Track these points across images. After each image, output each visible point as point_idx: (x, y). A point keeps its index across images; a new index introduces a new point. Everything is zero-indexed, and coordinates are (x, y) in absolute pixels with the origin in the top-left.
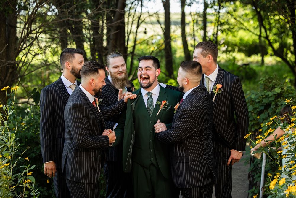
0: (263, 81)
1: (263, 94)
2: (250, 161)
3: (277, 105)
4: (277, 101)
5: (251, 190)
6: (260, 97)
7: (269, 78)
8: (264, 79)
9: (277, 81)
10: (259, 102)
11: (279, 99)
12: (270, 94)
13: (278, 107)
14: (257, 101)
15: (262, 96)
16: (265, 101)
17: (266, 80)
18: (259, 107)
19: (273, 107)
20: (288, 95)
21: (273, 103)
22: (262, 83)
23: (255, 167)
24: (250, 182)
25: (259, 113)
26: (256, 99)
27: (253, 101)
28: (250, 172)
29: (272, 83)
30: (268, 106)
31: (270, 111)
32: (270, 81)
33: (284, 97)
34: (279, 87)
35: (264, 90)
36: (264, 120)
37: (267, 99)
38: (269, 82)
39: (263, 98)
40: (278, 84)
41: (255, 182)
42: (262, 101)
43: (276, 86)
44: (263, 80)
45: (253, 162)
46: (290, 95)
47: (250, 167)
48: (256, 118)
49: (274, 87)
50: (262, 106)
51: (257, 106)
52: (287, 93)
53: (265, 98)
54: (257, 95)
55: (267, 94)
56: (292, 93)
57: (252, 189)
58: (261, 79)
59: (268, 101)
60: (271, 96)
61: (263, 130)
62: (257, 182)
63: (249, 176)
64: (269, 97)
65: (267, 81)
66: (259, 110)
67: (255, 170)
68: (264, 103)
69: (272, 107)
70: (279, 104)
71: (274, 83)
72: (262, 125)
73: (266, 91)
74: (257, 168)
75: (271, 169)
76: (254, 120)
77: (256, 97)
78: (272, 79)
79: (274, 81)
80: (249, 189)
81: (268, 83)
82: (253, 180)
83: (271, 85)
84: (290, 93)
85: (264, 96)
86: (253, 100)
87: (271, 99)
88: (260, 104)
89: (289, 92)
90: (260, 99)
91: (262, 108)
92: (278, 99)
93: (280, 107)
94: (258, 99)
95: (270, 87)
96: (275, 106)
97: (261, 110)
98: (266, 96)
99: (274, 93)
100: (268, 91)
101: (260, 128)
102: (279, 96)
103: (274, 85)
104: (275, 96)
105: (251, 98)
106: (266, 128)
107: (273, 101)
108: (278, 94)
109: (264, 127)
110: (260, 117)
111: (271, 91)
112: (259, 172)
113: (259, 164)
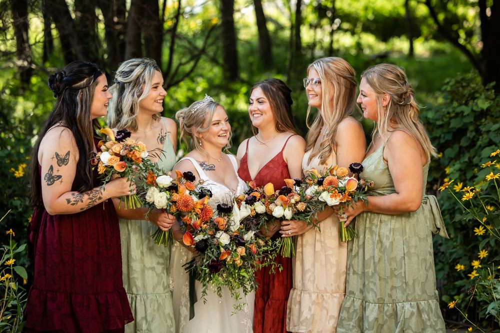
0: (451, 86)
1: (451, 110)
3: (478, 132)
4: (478, 123)
6: (444, 116)
8: (453, 82)
10: (441, 126)
11: (483, 120)
12: (466, 110)
13: (481, 135)
14: (439, 123)
15: (449, 113)
16: (455, 124)
17: (457, 82)
18: (442, 136)
19: (470, 134)
21: (471, 128)
22: (449, 88)
25: (441, 148)
26: (437, 120)
27: (429, 123)
29: (469, 88)
30: (461, 132)
31: (464, 142)
33: (492, 116)
34: (483, 96)
36: (451, 159)
37: (458, 119)
38: (463, 87)
39: (451, 118)
40: (480, 91)
42: (449, 123)
43: (477, 95)
49: (473, 97)
50: (449, 132)
51: (437, 133)
53: (454, 117)
55: (459, 110)
58: (447, 80)
59: (462, 124)
60: (468, 115)
64: (463, 117)
65: (458, 85)
66: (442, 141)
69: (468, 135)
70: (483, 129)
71: (473, 88)
72: (448, 171)
73: (456, 105)
75: (465, 255)
77: (437, 116)
79: (473, 85)
81: (461, 89)
83: (466, 92)
85: (453, 115)
86: (431, 121)
87: (466, 120)
88: (445, 131)
90: (446, 120)
91: (449, 137)
92: (480, 119)
93: (485, 136)
94: (441, 119)
95: (464, 96)
96: (474, 134)
97: (447, 142)
98: (457, 115)
99: (475, 108)
100: (460, 105)
101: (444, 175)
102: (483, 114)
103: (474, 93)
104: (477, 114)
105: (426, 117)
106: (457, 175)
107: (471, 123)
108: (482, 110)
109: (452, 173)
110: (443, 155)
111: (466, 104)
112: (440, 261)
113: (440, 245)
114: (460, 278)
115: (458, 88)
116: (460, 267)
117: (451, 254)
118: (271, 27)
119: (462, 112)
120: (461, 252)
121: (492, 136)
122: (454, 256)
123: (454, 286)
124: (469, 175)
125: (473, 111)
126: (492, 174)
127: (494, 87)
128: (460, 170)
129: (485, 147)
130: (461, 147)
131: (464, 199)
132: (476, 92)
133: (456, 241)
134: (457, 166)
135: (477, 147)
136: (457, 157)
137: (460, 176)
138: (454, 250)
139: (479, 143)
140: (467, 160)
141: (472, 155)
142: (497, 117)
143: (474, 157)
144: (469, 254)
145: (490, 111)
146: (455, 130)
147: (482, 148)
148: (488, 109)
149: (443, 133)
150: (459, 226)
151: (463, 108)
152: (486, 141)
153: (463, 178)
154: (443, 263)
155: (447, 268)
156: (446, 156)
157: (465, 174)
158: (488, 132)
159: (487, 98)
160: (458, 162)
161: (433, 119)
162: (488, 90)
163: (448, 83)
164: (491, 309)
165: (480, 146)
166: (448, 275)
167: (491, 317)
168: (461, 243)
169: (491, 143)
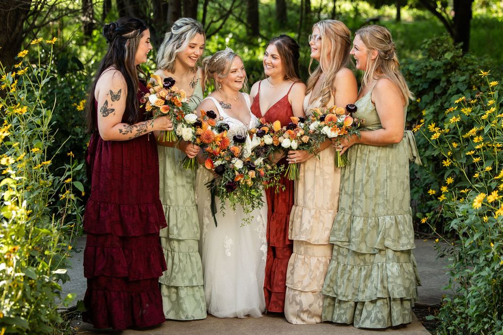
0: (429, 45)
1: (427, 64)
3: (449, 82)
4: (449, 75)
6: (422, 69)
7: (438, 40)
8: (430, 41)
9: (449, 44)
10: (420, 77)
11: (453, 73)
13: (451, 84)
14: (418, 74)
15: (426, 67)
16: (431, 75)
17: (433, 42)
18: (421, 84)
19: (443, 84)
20: (467, 66)
21: (444, 79)
22: (427, 46)
25: (421, 94)
26: (416, 72)
27: (410, 74)
29: (443, 47)
30: (435, 82)
31: (437, 90)
32: (439, 44)
33: (460, 70)
35: (429, 57)
36: (427, 104)
37: (433, 72)
38: (438, 46)
39: (427, 71)
40: (451, 49)
42: (426, 75)
44: (428, 43)
46: (470, 67)
48: (414, 101)
50: (426, 82)
51: (416, 82)
52: (465, 64)
53: (430, 70)
54: (417, 65)
55: (433, 64)
56: (472, 64)
58: (425, 40)
59: (436, 76)
60: (439, 67)
61: (426, 120)
64: (437, 69)
65: (433, 44)
66: (420, 89)
68: (429, 78)
69: (441, 84)
70: (453, 80)
71: (446, 47)
72: (424, 113)
73: (431, 60)
74: (413, 179)
75: (436, 181)
76: (411, 104)
77: (416, 69)
78: (442, 41)
79: (445, 45)
81: (436, 47)
83: (440, 50)
84: (469, 64)
85: (429, 68)
86: (412, 73)
87: (438, 72)
88: (423, 80)
89: (469, 62)
90: (423, 72)
91: (426, 86)
92: (450, 72)
93: (454, 86)
94: (420, 71)
95: (439, 53)
96: (445, 84)
97: (424, 89)
98: (432, 68)
100: (435, 60)
101: (421, 117)
105: (408, 70)
106: (431, 117)
109: (427, 115)
110: (421, 100)
112: (416, 185)
113: (416, 172)
114: (431, 198)
115: (433, 46)
116: (432, 192)
117: (425, 180)
121: (460, 86)
122: (427, 181)
123: (426, 205)
124: (441, 117)
126: (454, 117)
127: (462, 47)
128: (434, 113)
129: (454, 95)
130: (435, 95)
131: (432, 138)
133: (429, 170)
134: (432, 109)
135: (447, 95)
136: (432, 102)
137: (434, 117)
138: (427, 177)
139: (449, 91)
140: (439, 104)
142: (464, 71)
143: (445, 102)
144: (439, 180)
146: (430, 81)
147: (451, 95)
149: (422, 82)
150: (432, 158)
151: (437, 62)
152: (455, 90)
153: (436, 119)
154: (418, 186)
155: (421, 191)
156: (423, 101)
157: (437, 116)
158: (457, 82)
160: (432, 106)
161: (413, 71)
162: (457, 49)
163: (426, 42)
164: (454, 224)
165: (450, 94)
166: (422, 196)
167: (454, 230)
168: (433, 171)
169: (458, 92)
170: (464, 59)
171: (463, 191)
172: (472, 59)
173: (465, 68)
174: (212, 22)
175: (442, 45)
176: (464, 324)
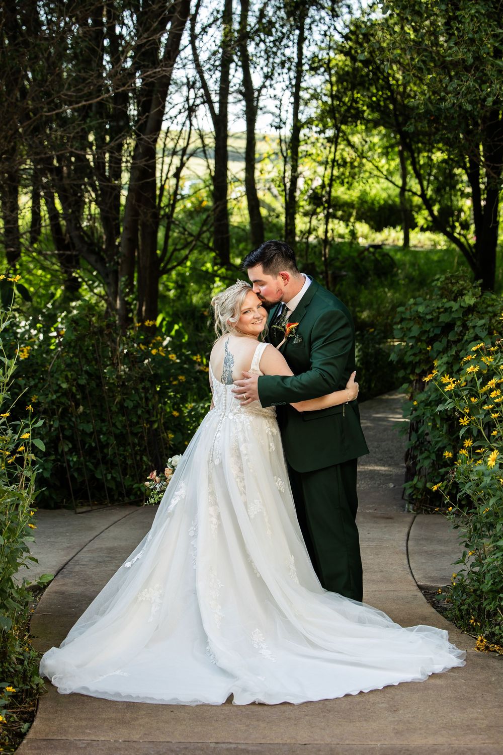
0: (442, 282)
1: (440, 305)
2: (409, 431)
3: (465, 327)
4: (466, 319)
5: (410, 482)
6: (434, 310)
7: (452, 276)
8: (443, 278)
9: (465, 282)
10: (431, 320)
11: (470, 316)
12: (455, 306)
13: (468, 329)
14: (429, 317)
15: (438, 308)
16: (444, 318)
17: (447, 278)
18: (432, 330)
19: (457, 329)
20: (487, 308)
21: (459, 323)
22: (439, 284)
23: (418, 440)
24: (408, 468)
25: (430, 342)
26: (427, 314)
27: (420, 317)
28: (408, 450)
29: (458, 285)
30: (449, 327)
31: (452, 337)
32: (453, 281)
33: (479, 312)
34: (470, 293)
35: (442, 296)
36: (439, 353)
37: (447, 314)
38: (452, 283)
39: (440, 313)
40: (468, 288)
41: (418, 468)
42: (438, 318)
43: (465, 292)
44: (441, 279)
45: (417, 431)
46: (490, 309)
47: (410, 440)
48: (424, 349)
49: (461, 294)
50: (438, 327)
51: (427, 327)
52: (485, 306)
53: (443, 312)
54: (428, 306)
55: (447, 305)
56: (493, 305)
57: (412, 480)
58: (437, 276)
59: (450, 319)
60: (456, 310)
61: (438, 371)
62: (421, 468)
63: (408, 456)
64: (451, 312)
65: (447, 281)
66: (431, 335)
67: (418, 446)
68: (442, 322)
69: (456, 329)
70: (470, 324)
71: (462, 285)
72: (436, 363)
73: (445, 300)
74: (422, 443)
75: (449, 444)
76: (420, 352)
77: (428, 310)
78: (458, 278)
79: (461, 282)
80: (406, 482)
81: (450, 285)
82: (415, 464)
83: (455, 288)
84: (489, 306)
85: (442, 310)
86: (421, 315)
87: (454, 315)
88: (434, 325)
89: (489, 303)
90: (435, 315)
91: (438, 331)
92: (468, 315)
93: (471, 331)
94: (431, 313)
95: (453, 292)
96: (461, 329)
97: (436, 335)
98: (446, 310)
99: (462, 304)
100: (449, 300)
101: (432, 368)
102: (470, 310)
103: (462, 290)
104: (465, 310)
105: (417, 311)
106: (444, 368)
107: (459, 318)
108: (470, 306)
109: (440, 365)
110: (432, 347)
111: (455, 300)
112: (426, 450)
113: (427, 434)
114: (445, 465)
115: (447, 284)
116: (448, 454)
117: (437, 442)
118: (264, 212)
119: (451, 308)
120: (446, 441)
121: (478, 331)
122: (440, 445)
123: (439, 473)
124: (455, 368)
125: (461, 307)
126: (472, 367)
127: (481, 285)
128: (447, 363)
129: (471, 342)
130: (448, 341)
131: (446, 390)
132: (464, 289)
133: (442, 431)
134: (445, 359)
135: (463, 342)
136: (445, 350)
137: (447, 368)
138: (439, 439)
139: (466, 338)
140: (454, 353)
141: (460, 349)
142: (483, 313)
143: (461, 350)
144: (453, 444)
145: (476, 307)
146: (443, 325)
147: (468, 342)
148: (475, 305)
149: (433, 327)
150: (446, 417)
151: (452, 303)
152: (473, 335)
153: (450, 370)
154: (429, 451)
155: (433, 457)
156: (435, 350)
157: (452, 367)
158: (474, 327)
159: (474, 295)
160: (445, 355)
161: (423, 313)
162: (475, 287)
163: (438, 280)
164: (467, 489)
165: (466, 341)
166: (433, 463)
167: (468, 497)
168: (446, 433)
169: (477, 338)
170: (483, 299)
171: (478, 451)
172: (493, 300)
173: (484, 310)
174: (175, 250)
175: (457, 282)
176: (479, 603)
